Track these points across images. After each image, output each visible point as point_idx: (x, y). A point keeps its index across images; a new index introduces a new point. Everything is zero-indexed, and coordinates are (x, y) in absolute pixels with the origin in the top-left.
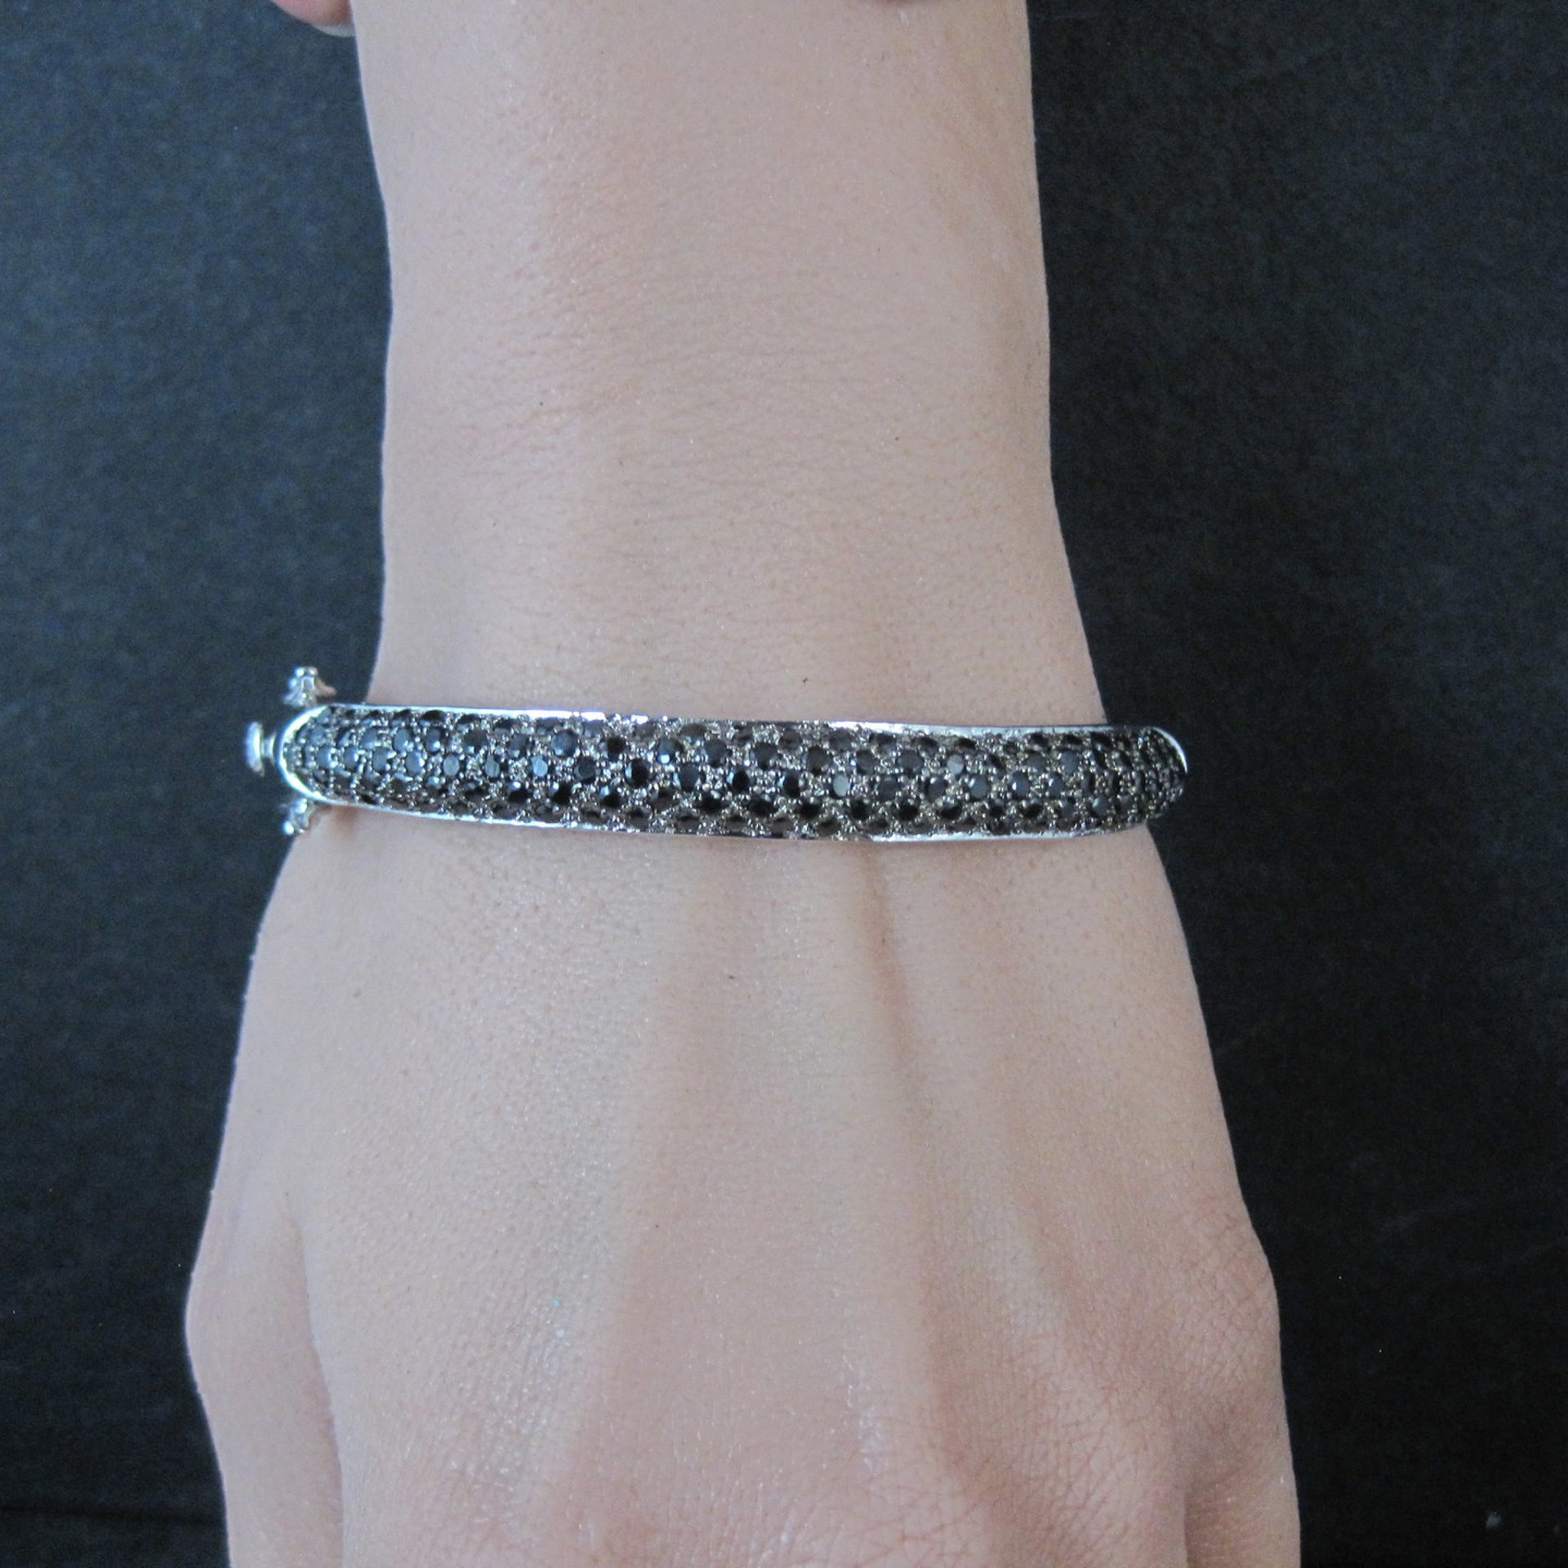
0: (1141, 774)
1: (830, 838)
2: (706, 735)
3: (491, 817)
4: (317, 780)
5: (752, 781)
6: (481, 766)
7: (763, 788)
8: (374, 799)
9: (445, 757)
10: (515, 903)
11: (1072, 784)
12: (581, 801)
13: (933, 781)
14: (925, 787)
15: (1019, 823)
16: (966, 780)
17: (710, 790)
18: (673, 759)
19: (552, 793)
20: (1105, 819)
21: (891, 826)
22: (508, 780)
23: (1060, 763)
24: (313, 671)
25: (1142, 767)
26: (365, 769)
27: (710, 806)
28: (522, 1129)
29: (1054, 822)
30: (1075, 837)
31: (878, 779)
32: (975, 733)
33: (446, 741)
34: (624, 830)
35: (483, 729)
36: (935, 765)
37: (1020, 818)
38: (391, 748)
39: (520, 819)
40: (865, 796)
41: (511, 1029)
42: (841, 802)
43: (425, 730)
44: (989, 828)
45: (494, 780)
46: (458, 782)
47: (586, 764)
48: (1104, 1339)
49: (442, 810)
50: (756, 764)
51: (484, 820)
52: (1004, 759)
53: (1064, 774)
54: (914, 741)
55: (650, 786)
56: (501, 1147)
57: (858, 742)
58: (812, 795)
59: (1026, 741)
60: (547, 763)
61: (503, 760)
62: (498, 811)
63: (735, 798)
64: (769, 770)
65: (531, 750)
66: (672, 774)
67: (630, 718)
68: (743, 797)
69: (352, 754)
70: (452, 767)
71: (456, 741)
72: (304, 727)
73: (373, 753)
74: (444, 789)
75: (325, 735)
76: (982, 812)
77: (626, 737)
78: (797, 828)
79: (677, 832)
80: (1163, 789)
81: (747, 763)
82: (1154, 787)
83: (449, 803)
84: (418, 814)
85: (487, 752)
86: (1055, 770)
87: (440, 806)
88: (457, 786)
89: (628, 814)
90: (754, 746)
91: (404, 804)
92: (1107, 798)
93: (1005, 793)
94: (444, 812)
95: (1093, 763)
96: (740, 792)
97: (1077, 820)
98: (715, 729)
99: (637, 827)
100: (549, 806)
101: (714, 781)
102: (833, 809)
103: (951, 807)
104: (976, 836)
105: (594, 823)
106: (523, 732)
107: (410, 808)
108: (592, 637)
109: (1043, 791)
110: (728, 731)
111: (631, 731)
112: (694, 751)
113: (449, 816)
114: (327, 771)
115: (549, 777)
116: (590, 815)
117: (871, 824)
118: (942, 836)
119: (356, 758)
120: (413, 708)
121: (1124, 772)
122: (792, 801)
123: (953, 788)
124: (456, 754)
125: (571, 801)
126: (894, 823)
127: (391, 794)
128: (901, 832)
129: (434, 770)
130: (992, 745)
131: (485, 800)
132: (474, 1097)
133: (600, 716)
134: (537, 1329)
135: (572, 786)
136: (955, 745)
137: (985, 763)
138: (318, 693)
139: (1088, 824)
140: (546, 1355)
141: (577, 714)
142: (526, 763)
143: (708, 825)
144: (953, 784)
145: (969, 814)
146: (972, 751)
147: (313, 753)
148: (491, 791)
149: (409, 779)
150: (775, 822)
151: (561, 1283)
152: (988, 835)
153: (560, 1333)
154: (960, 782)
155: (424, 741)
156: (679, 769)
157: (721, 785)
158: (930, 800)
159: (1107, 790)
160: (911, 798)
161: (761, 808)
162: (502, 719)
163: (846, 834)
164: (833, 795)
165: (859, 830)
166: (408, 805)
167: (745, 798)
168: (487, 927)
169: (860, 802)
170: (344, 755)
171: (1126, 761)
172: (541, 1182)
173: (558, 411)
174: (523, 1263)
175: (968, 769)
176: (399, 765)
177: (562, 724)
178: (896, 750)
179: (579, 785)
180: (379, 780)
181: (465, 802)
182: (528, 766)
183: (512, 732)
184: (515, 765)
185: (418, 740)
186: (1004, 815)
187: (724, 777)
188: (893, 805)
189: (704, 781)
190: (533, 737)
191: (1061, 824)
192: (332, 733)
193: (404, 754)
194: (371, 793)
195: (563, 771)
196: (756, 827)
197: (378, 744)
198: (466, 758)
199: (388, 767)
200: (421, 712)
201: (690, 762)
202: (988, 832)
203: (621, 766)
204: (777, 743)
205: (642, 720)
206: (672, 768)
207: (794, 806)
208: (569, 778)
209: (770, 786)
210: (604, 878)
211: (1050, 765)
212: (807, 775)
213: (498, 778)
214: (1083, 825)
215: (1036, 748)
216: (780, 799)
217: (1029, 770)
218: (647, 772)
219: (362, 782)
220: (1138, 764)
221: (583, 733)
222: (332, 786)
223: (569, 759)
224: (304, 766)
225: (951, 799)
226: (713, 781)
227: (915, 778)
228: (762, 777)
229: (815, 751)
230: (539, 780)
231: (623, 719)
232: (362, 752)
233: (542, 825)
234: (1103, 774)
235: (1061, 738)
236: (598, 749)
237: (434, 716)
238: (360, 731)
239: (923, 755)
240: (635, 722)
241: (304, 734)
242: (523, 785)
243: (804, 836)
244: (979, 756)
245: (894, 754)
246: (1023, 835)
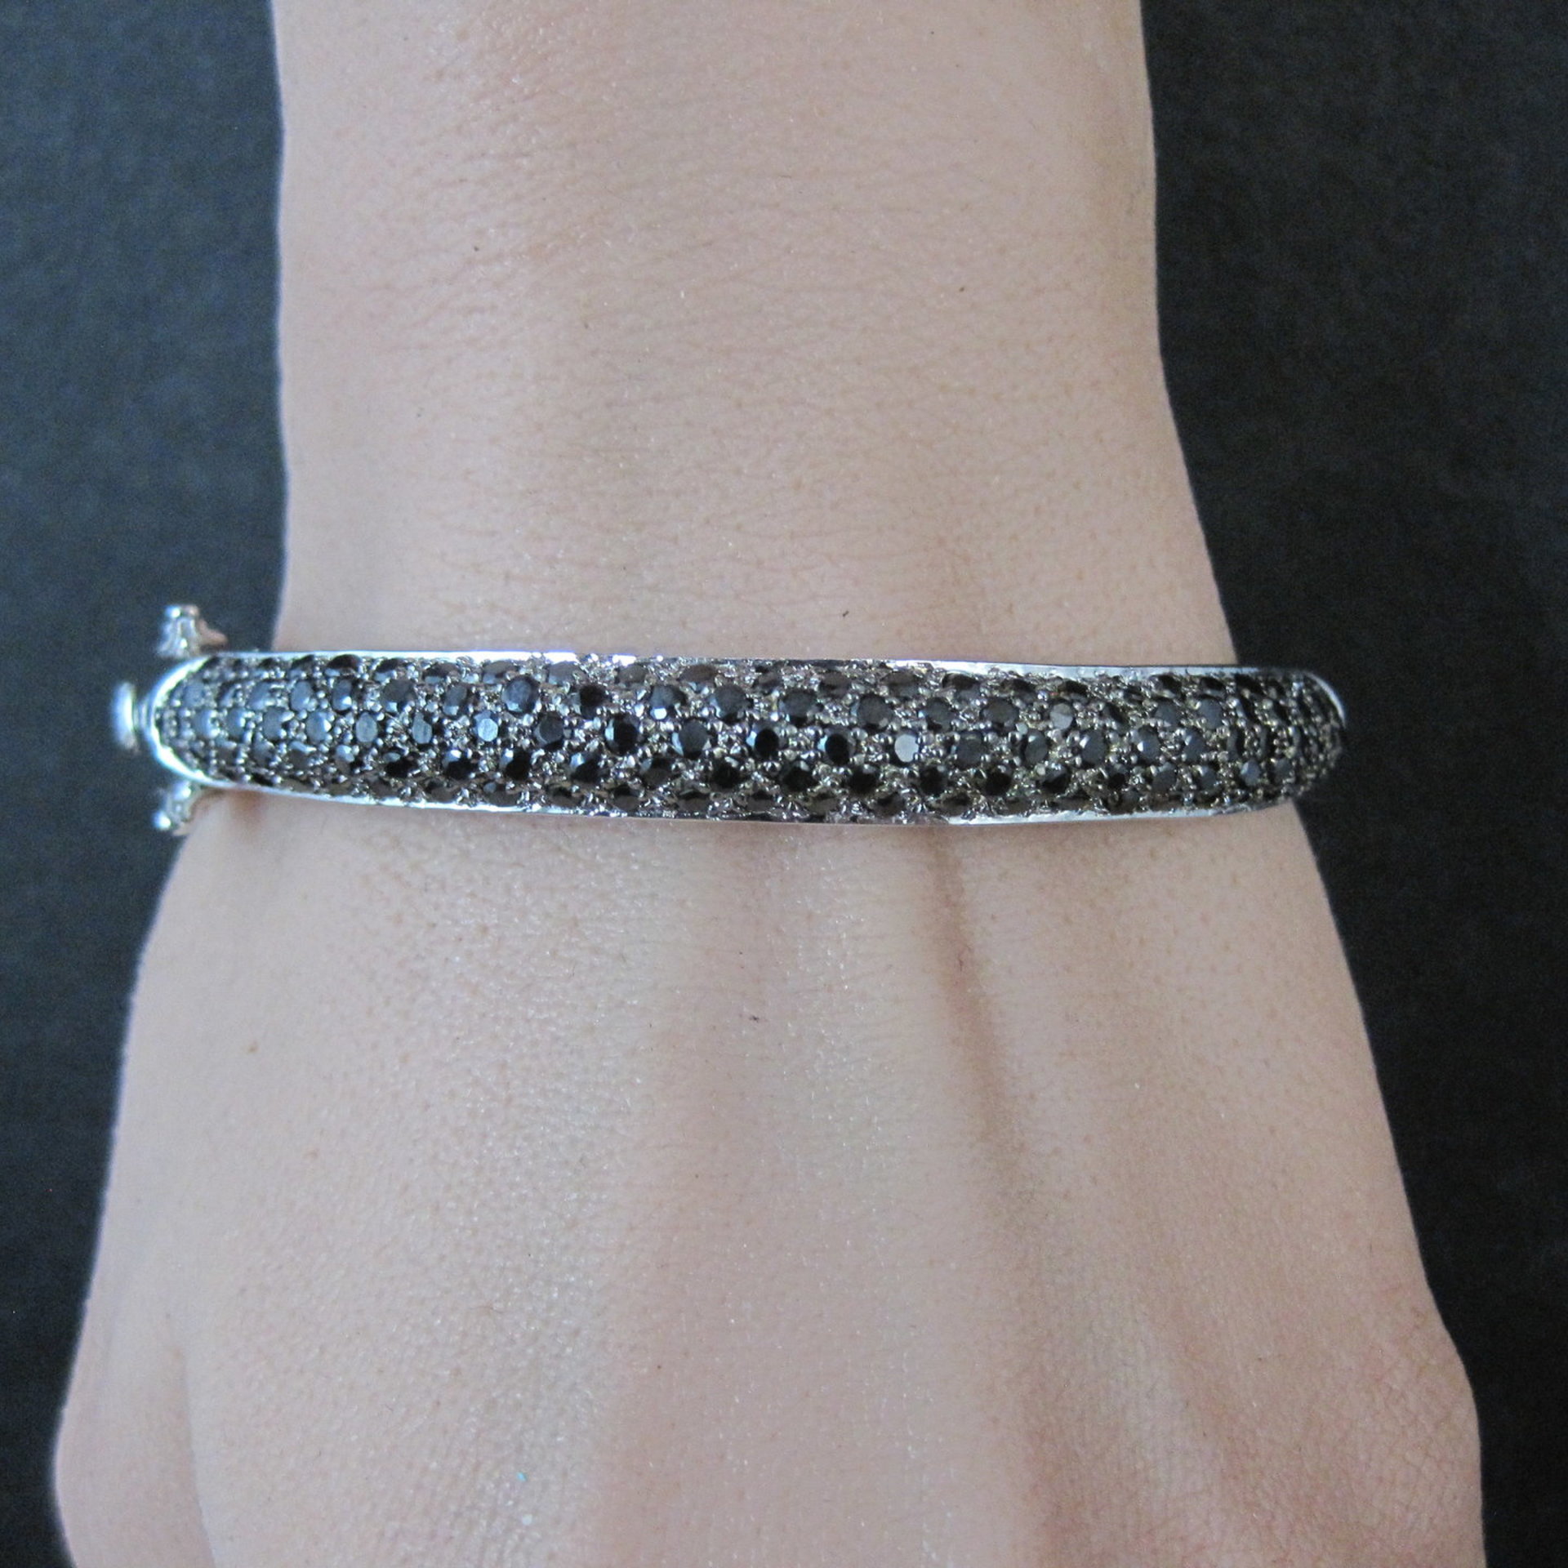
0: (1299, 729)
1: (891, 821)
2: (716, 679)
3: (424, 801)
4: (195, 754)
5: (781, 743)
6: (406, 729)
7: (798, 753)
8: (268, 778)
9: (357, 717)
10: (456, 922)
11: (1215, 743)
12: (544, 775)
13: (1031, 739)
14: (1021, 748)
15: (1146, 797)
16: (1077, 738)
17: (723, 755)
18: (671, 712)
19: (503, 764)
20: (1254, 790)
21: (975, 804)
22: (444, 747)
23: (1198, 714)
24: (193, 610)
25: (1301, 721)
26: (254, 738)
27: (724, 777)
28: (470, 1232)
29: (1191, 795)
30: (1215, 815)
31: (957, 737)
32: (1084, 674)
33: (360, 697)
34: (605, 814)
35: (409, 678)
36: (1034, 718)
37: (1147, 790)
38: (287, 708)
39: (462, 802)
40: (939, 761)
41: (452, 1094)
42: (905, 771)
43: (332, 681)
44: (1106, 804)
45: (424, 747)
46: (375, 751)
47: (549, 720)
48: (1272, 1493)
49: (357, 790)
50: (788, 719)
51: (413, 804)
52: (1125, 709)
53: (1204, 730)
54: (1003, 684)
55: (640, 752)
56: (442, 1258)
57: (928, 687)
58: (866, 762)
59: (1153, 685)
60: (496, 722)
61: (435, 720)
62: (432, 790)
63: (759, 766)
64: (806, 727)
65: (475, 704)
66: (670, 734)
67: (610, 658)
68: (770, 765)
69: (237, 717)
70: (367, 731)
71: (373, 695)
72: (179, 685)
73: (264, 715)
74: (358, 762)
75: (203, 694)
76: (1098, 783)
77: (605, 685)
78: (845, 808)
79: (679, 815)
80: (1325, 751)
81: (775, 717)
82: (1314, 748)
83: (366, 781)
84: (326, 797)
85: (414, 708)
86: (1192, 724)
87: (354, 786)
88: (376, 758)
89: (609, 791)
90: (784, 693)
91: (307, 783)
92: (1259, 762)
93: (1128, 756)
94: (360, 794)
95: (1240, 714)
96: (765, 758)
97: (1219, 794)
98: (729, 671)
99: (623, 809)
100: (501, 782)
101: (730, 743)
102: (894, 781)
103: (1056, 775)
104: (1087, 816)
105: (564, 806)
106: (464, 681)
107: (316, 789)
108: (552, 561)
109: (1177, 753)
110: (747, 674)
111: (613, 676)
112: (702, 703)
113: (368, 800)
114: (207, 742)
115: (499, 742)
116: (560, 795)
117: (948, 801)
118: (1044, 817)
119: (242, 723)
120: (318, 654)
121: (1280, 728)
122: (838, 770)
123: (1059, 749)
124: (372, 713)
125: (531, 775)
126: (979, 798)
127: (289, 770)
128: (989, 814)
129: (343, 735)
130: (1109, 690)
131: (413, 775)
132: (406, 1188)
133: (571, 657)
134: (493, 1514)
135: (532, 754)
136: (1059, 691)
137: (1101, 715)
138: (202, 640)
139: (1233, 796)
140: (508, 1551)
141: (538, 655)
142: (468, 723)
143: (722, 804)
144: (1060, 742)
145: (1079, 785)
146: (1083, 699)
147: (189, 719)
148: (421, 762)
149: (310, 749)
150: (814, 799)
151: (526, 1448)
152: (1105, 813)
153: (527, 1520)
154: (1068, 741)
155: (331, 696)
156: (680, 727)
157: (739, 748)
158: (1028, 766)
159: (1259, 752)
160: (1001, 763)
161: (795, 779)
162: (436, 664)
163: (913, 815)
164: (895, 761)
165: (931, 808)
166: (312, 785)
167: (773, 766)
168: (418, 957)
169: (933, 770)
170: (228, 718)
171: (1281, 712)
172: (498, 1306)
173: (499, 257)
174: (474, 1420)
175: (1079, 722)
176: (297, 730)
177: (518, 668)
178: (979, 697)
179: (542, 752)
180: (272, 752)
181: (386, 779)
182: (470, 726)
183: (449, 680)
184: (452, 726)
185: (322, 695)
186: (1127, 786)
187: (743, 737)
188: (978, 774)
189: (715, 744)
190: (477, 686)
191: (1200, 799)
192: (212, 690)
193: (304, 716)
194: (263, 771)
195: (520, 733)
196: (786, 807)
197: (269, 703)
198: (386, 718)
199: (283, 733)
200: (329, 659)
201: (695, 717)
202: (1104, 810)
203: (599, 725)
204: (816, 688)
205: (627, 661)
206: (669, 726)
207: (841, 775)
208: (527, 742)
209: (807, 748)
210: (577, 887)
211: (1186, 717)
212: (858, 733)
213: (430, 745)
214: (1227, 800)
215: (1167, 694)
216: (821, 767)
217: (1159, 723)
218: (635, 731)
219: (251, 755)
220: (1295, 717)
221: (547, 681)
222: (214, 762)
223: (527, 716)
224: (178, 736)
225: (1056, 765)
226: (727, 743)
227: (1007, 735)
228: (795, 736)
229: (869, 698)
230: (487, 745)
231: (602, 660)
232: (250, 715)
233: (493, 808)
234: (1253, 730)
235: (1198, 681)
236: (566, 701)
237: (344, 663)
238: (248, 687)
239: (1018, 703)
240: (619, 662)
241: (178, 694)
242: (464, 753)
243: (854, 819)
244: (1093, 706)
245: (978, 703)
246: (1149, 814)
